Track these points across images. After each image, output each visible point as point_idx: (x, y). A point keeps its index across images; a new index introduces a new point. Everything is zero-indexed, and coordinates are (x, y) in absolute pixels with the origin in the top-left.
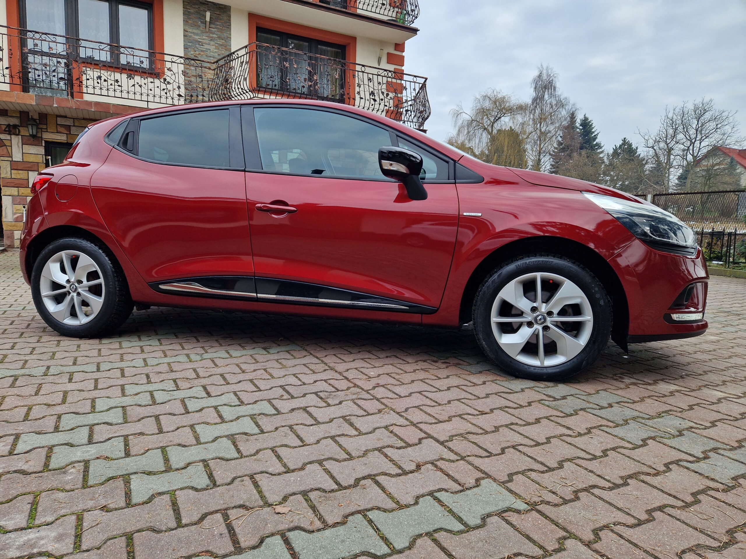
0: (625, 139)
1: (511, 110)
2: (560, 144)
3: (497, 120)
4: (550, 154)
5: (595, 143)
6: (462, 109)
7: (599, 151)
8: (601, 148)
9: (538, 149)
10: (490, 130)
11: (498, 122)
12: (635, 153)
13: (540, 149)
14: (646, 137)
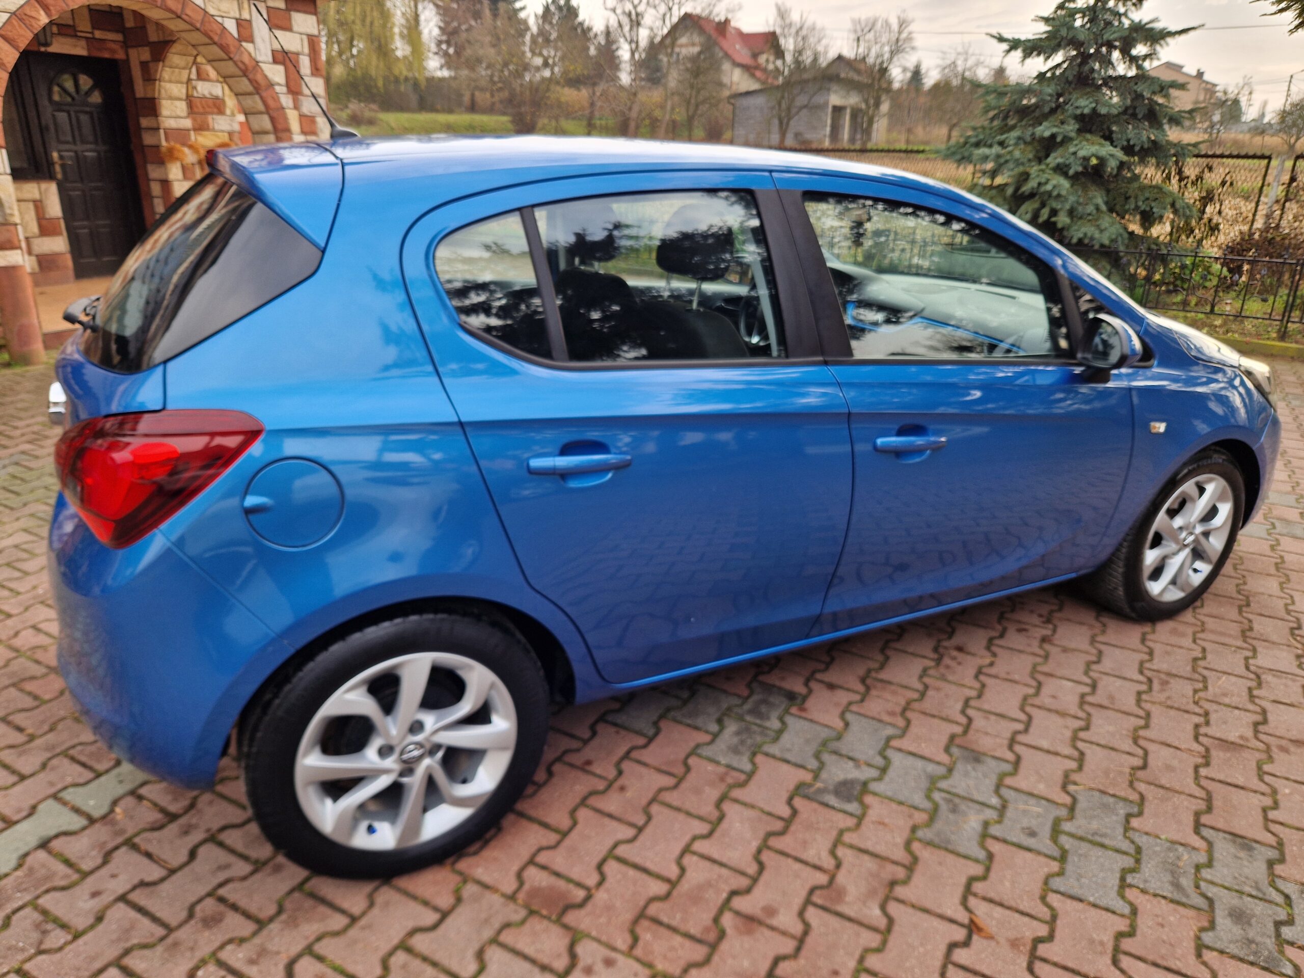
7: (517, 5)
12: (576, 15)
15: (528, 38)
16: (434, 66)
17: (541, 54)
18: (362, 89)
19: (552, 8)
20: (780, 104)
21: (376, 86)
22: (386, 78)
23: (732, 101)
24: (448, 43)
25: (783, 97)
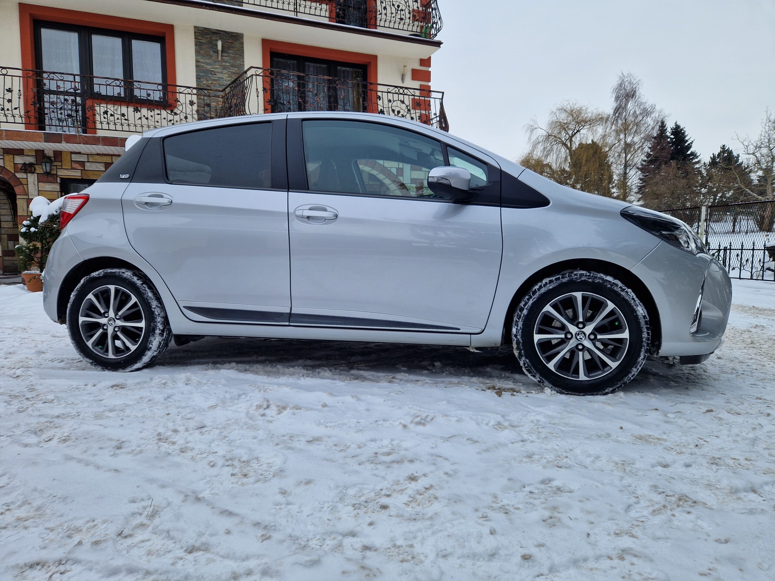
0: (724, 146)
1: (591, 122)
2: (648, 155)
3: (575, 134)
4: (638, 168)
5: (689, 152)
6: (536, 123)
7: (694, 161)
8: (697, 157)
9: (624, 162)
10: (569, 145)
11: (578, 135)
12: (737, 161)
13: (626, 162)
14: (746, 143)
15: (699, 177)
24: (644, 186)
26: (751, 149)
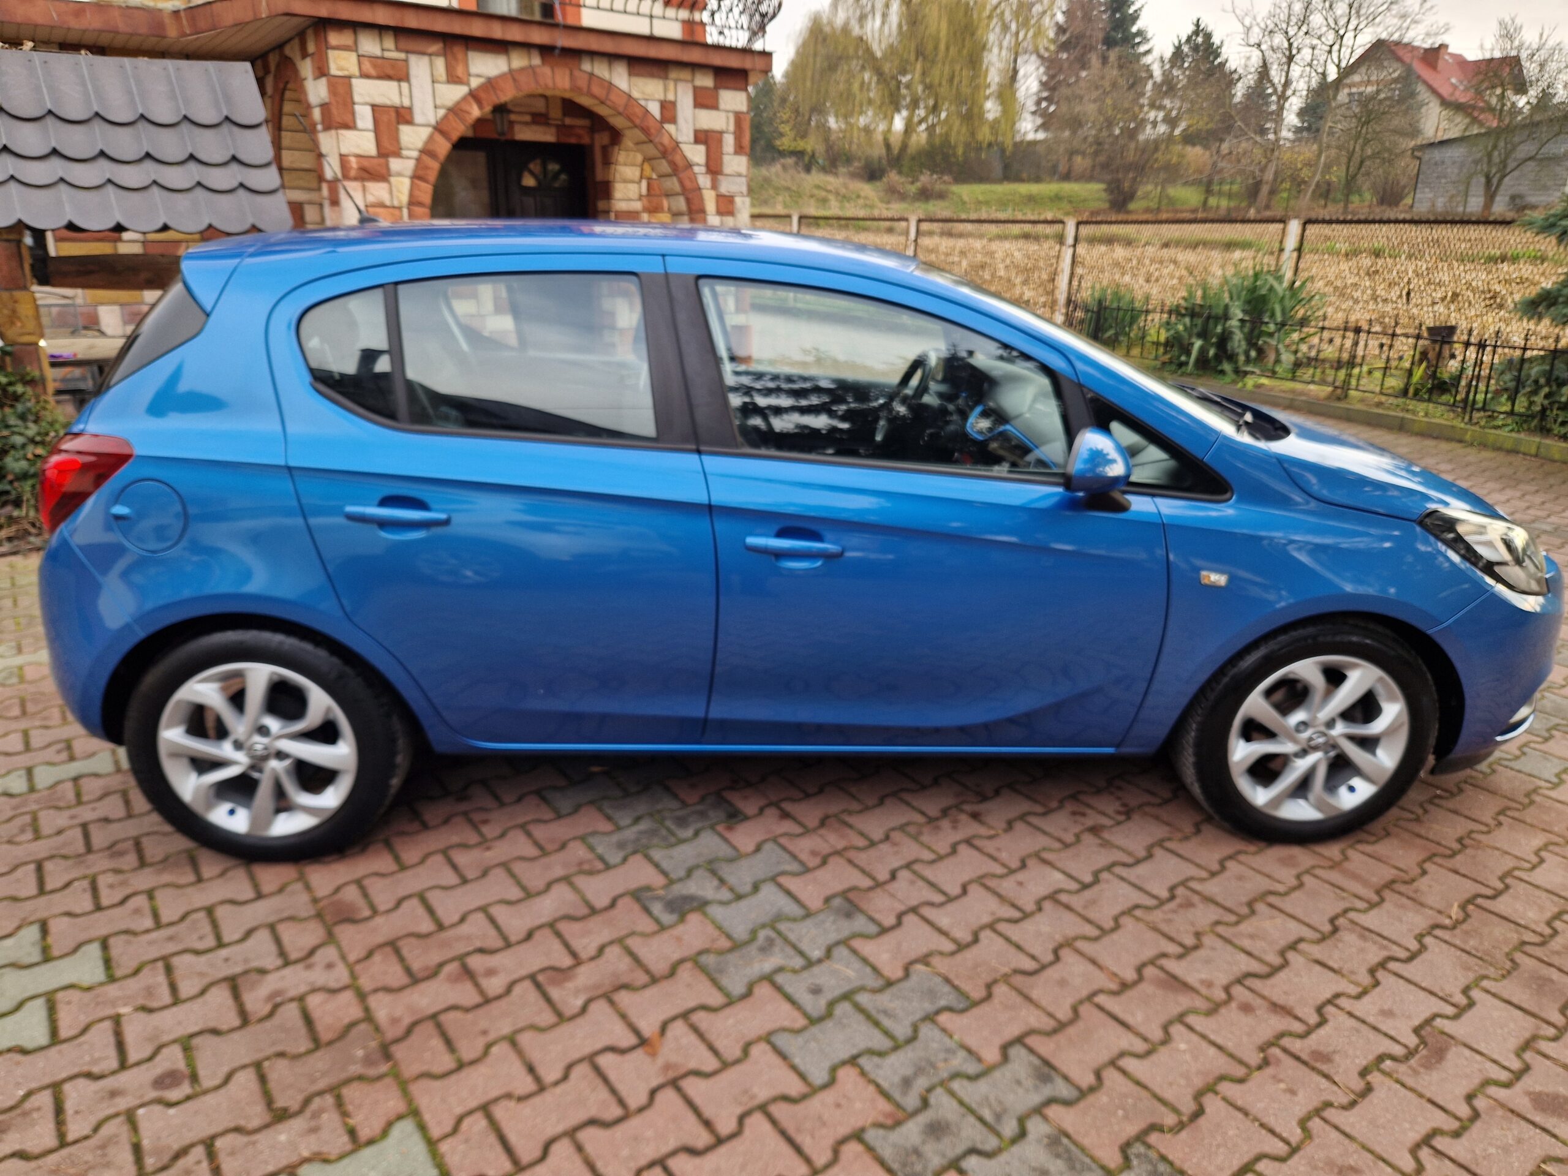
0: (1199, 20)
2: (1061, 30)
4: (1039, 56)
5: (1134, 29)
7: (1141, 49)
8: (1146, 40)
9: (1013, 44)
12: (1218, 55)
13: (1018, 44)
14: (1247, 22)
15: (1149, 86)
16: (1028, 128)
17: (1161, 108)
18: (939, 158)
19: (1186, 49)
20: (1489, 155)
21: (955, 155)
22: (967, 145)
23: (1417, 153)
24: (1048, 99)
25: (1495, 147)
26: (1256, 35)
